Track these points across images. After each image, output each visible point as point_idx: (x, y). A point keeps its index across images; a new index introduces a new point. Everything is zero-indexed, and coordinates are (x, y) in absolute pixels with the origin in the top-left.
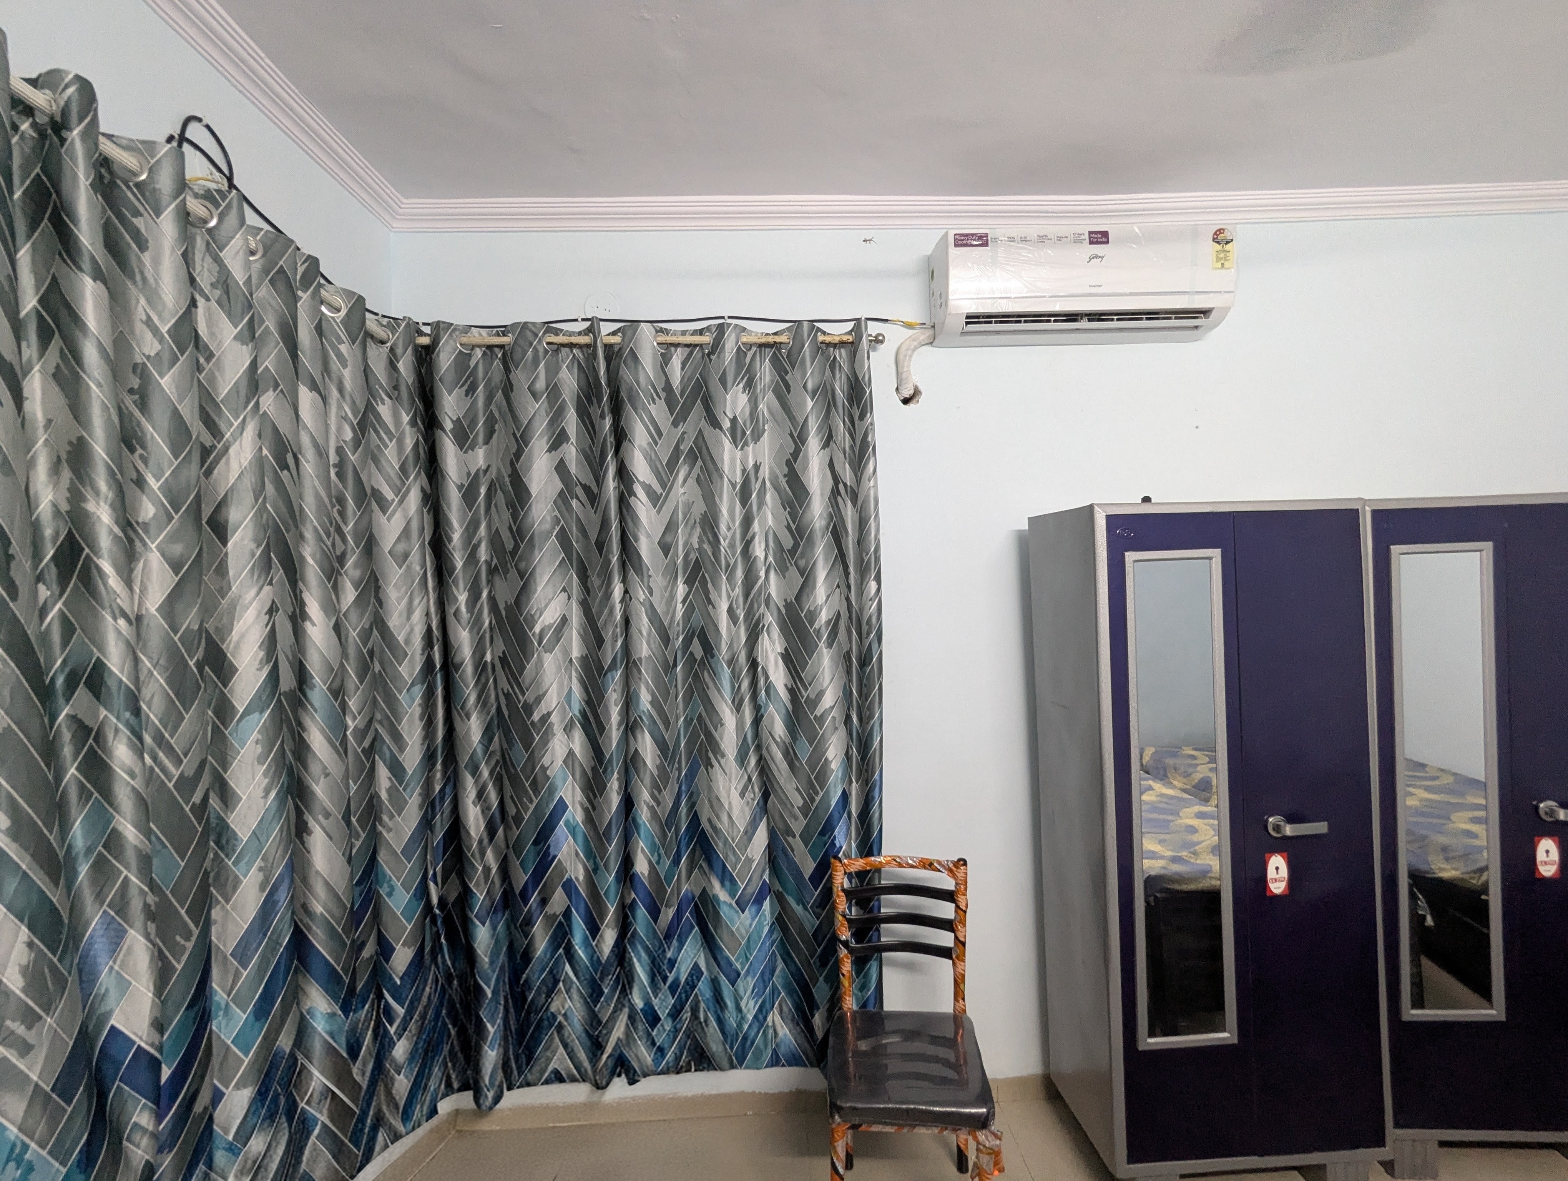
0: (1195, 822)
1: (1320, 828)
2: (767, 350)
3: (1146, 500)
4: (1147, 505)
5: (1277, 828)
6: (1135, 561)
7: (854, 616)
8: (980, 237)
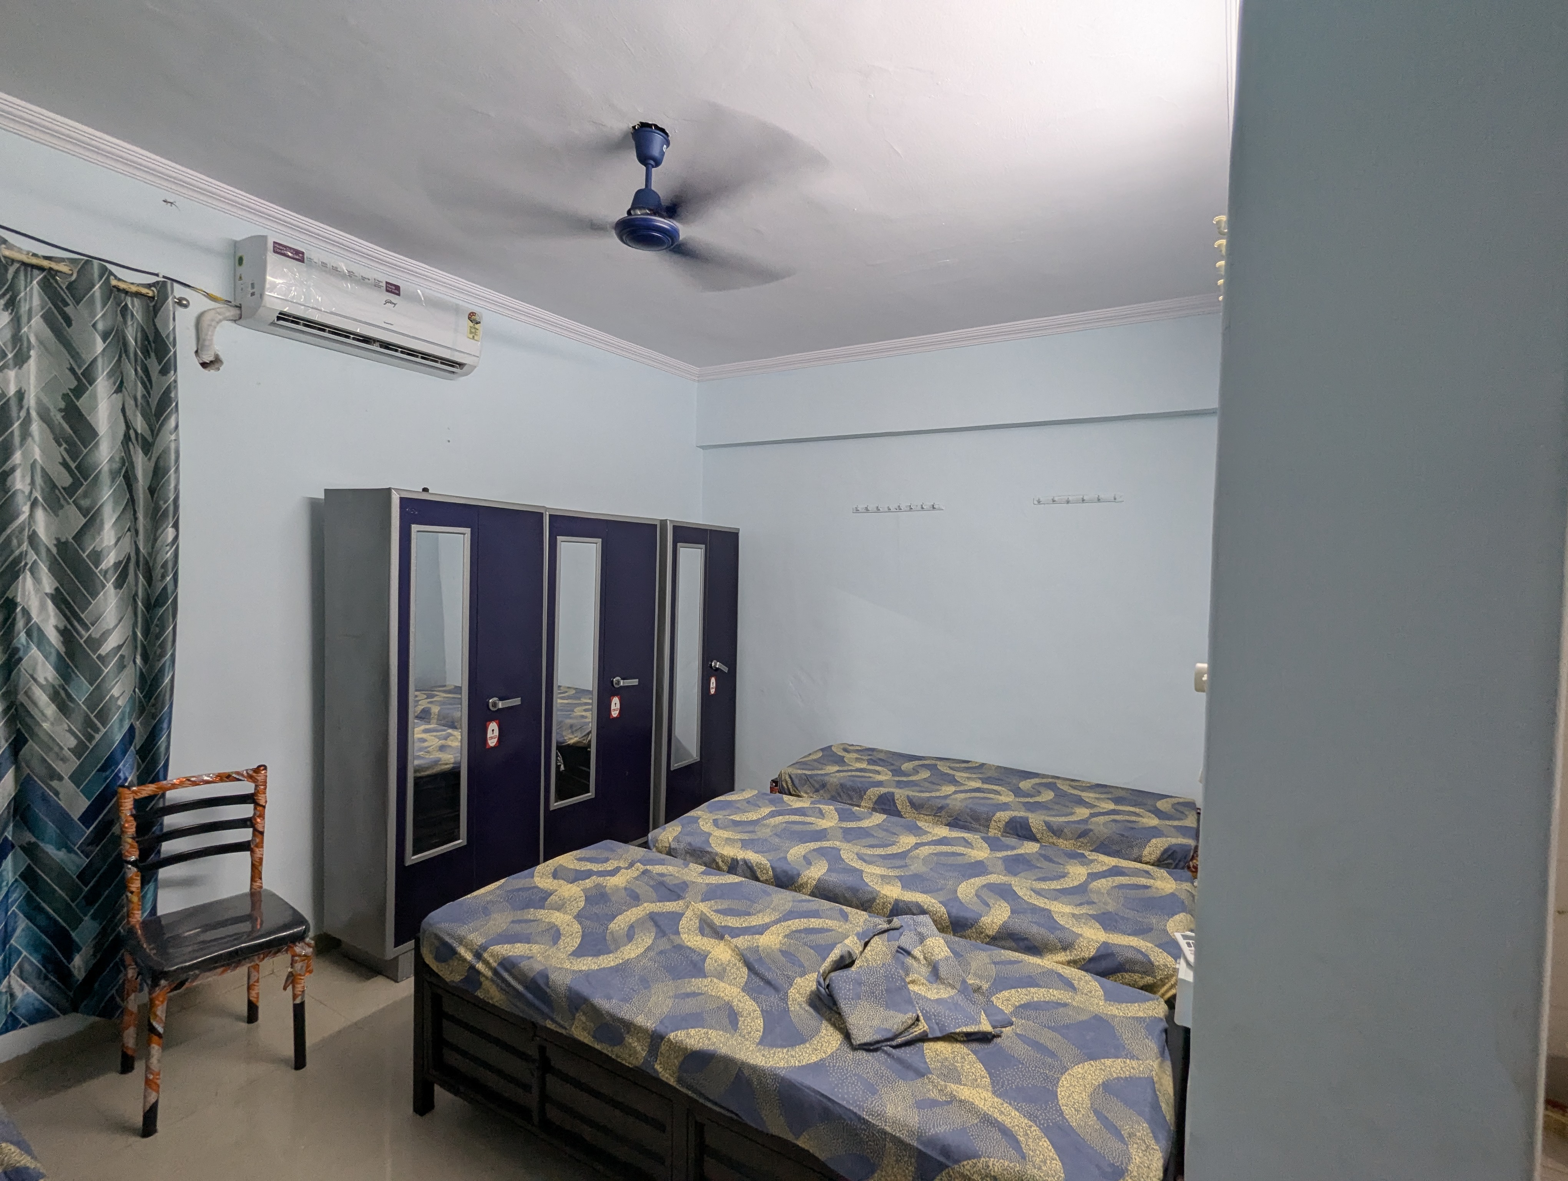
0: (424, 736)
1: (517, 701)
2: (36, 272)
3: (425, 490)
4: (425, 493)
5: (495, 705)
6: (418, 531)
7: (141, 559)
8: (297, 252)
